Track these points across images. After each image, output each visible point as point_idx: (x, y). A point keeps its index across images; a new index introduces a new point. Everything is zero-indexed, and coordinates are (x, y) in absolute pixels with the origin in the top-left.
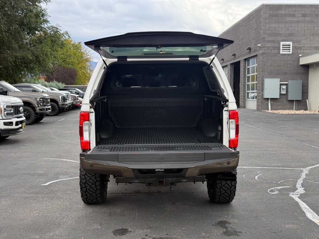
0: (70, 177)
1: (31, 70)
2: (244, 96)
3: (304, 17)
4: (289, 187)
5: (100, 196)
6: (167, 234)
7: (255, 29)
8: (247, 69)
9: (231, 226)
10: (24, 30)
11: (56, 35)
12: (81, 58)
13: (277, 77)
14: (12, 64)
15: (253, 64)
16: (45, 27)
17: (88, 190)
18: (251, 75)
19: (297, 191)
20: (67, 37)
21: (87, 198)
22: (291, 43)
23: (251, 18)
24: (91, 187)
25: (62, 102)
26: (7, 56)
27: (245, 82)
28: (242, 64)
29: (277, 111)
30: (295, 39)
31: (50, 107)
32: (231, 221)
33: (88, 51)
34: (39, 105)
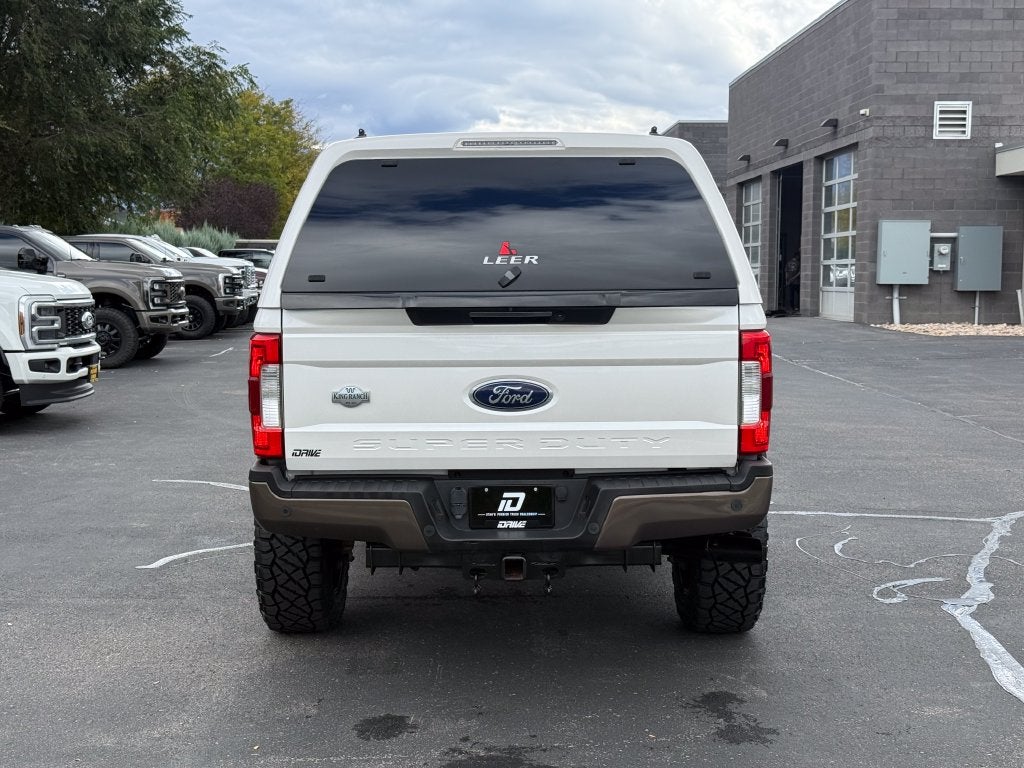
0: (231, 542)
1: (128, 190)
2: (815, 278)
3: (1011, 22)
4: (941, 579)
5: (320, 608)
6: (535, 736)
7: (852, 60)
8: (824, 189)
9: (743, 709)
10: (106, 60)
11: (210, 75)
12: (293, 150)
13: (921, 217)
14: (68, 170)
15: (845, 174)
16: (175, 51)
17: (282, 586)
18: (836, 208)
19: (967, 594)
20: (246, 85)
21: (278, 613)
22: (968, 106)
23: (839, 23)
24: (291, 579)
25: (225, 293)
26: (51, 144)
27: (816, 233)
28: (808, 175)
29: (919, 326)
30: (983, 93)
31: (186, 310)
32: (745, 693)
33: (313, 130)
34: (151, 304)
